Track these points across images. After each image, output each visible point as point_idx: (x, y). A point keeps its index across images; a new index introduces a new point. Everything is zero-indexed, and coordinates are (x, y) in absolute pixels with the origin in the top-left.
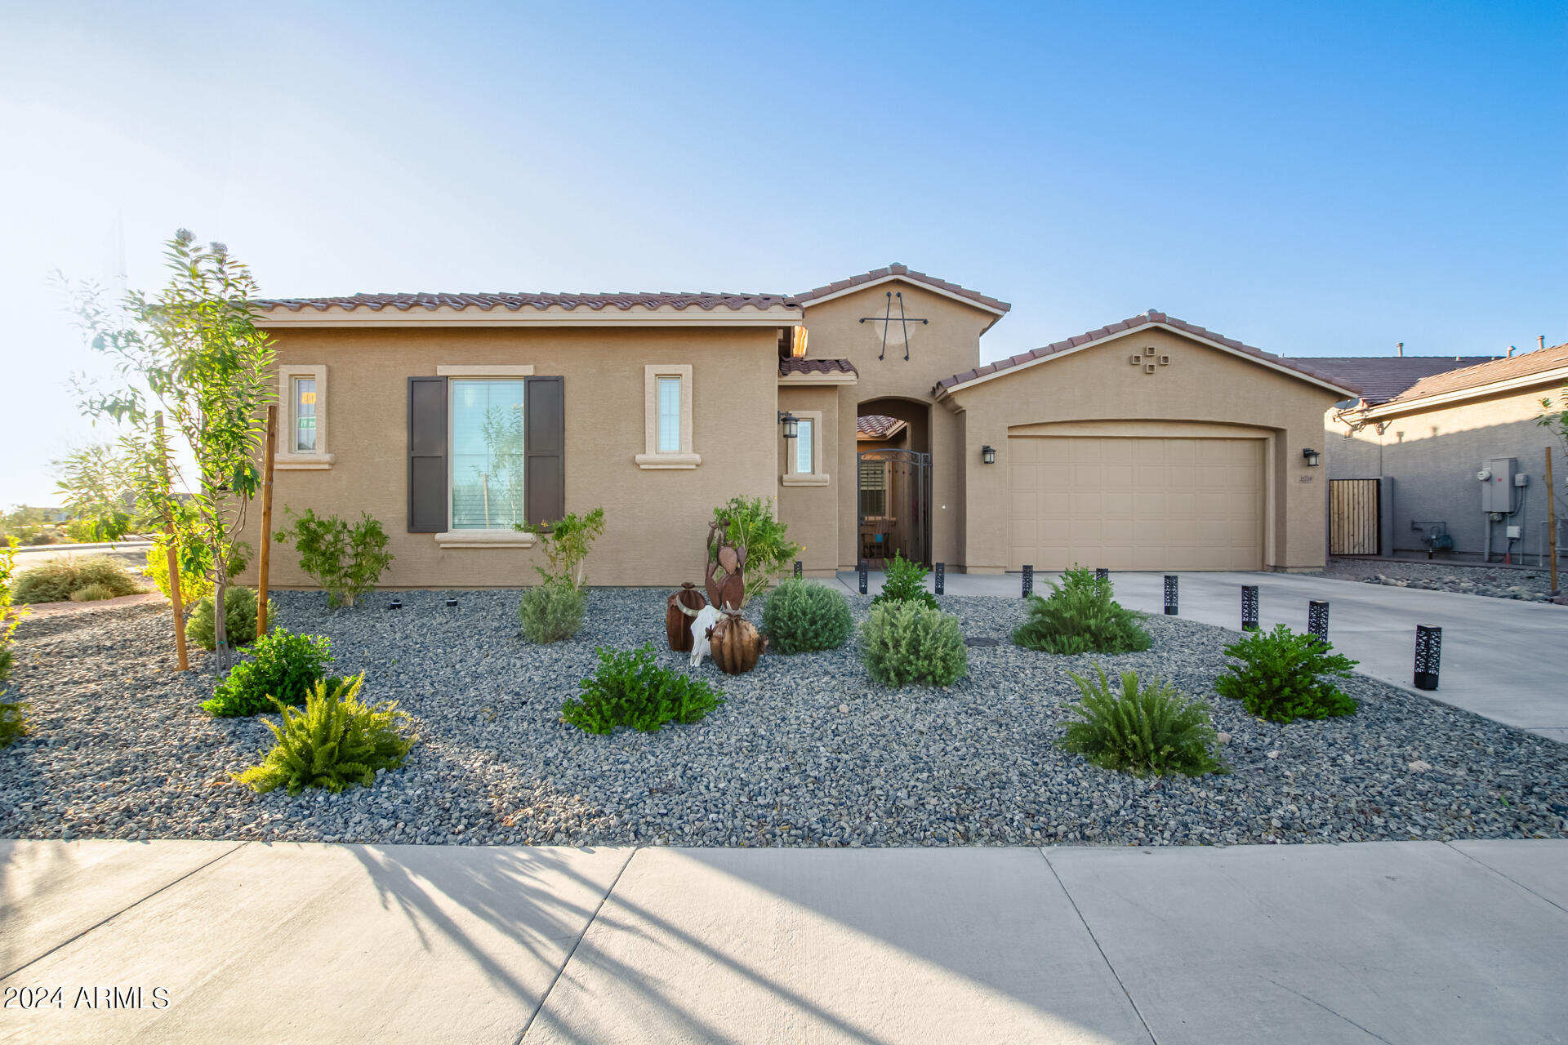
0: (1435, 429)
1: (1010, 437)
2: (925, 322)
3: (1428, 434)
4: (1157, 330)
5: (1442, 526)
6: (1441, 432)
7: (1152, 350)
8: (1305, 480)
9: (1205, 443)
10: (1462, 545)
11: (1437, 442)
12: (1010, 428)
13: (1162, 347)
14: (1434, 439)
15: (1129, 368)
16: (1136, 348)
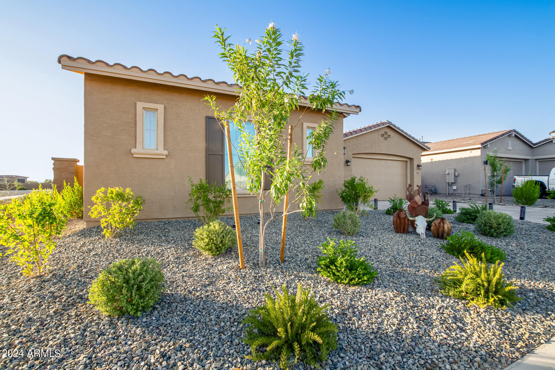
0: (432, 160)
1: (353, 157)
3: (430, 161)
4: (389, 127)
5: (434, 186)
6: (433, 161)
7: (387, 132)
8: (418, 173)
9: (395, 162)
10: (440, 191)
11: (432, 163)
12: (353, 154)
14: (431, 162)
15: (381, 138)
16: (383, 132)
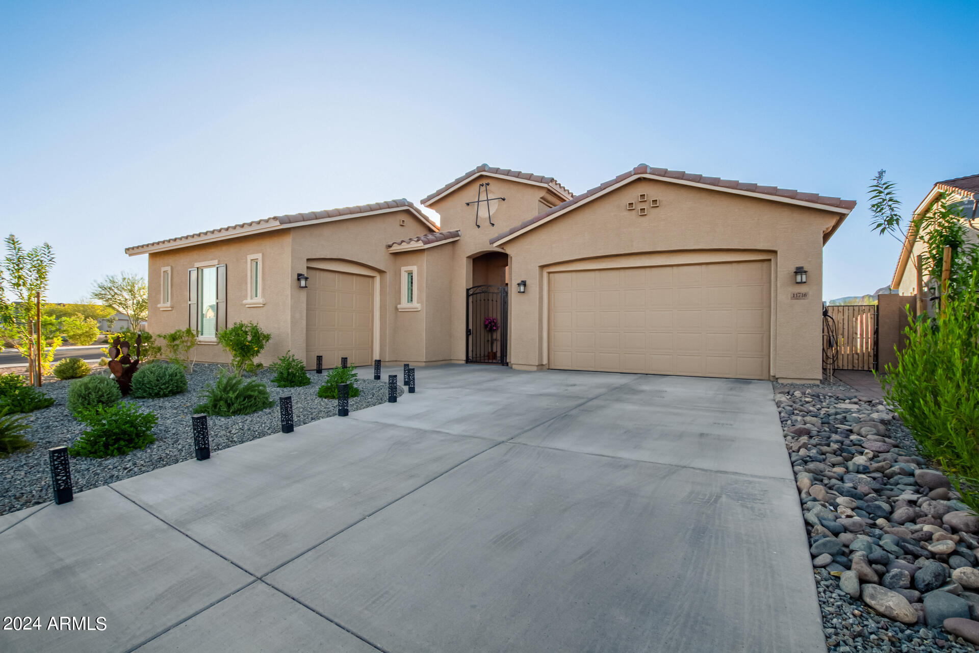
2: (504, 200)
4: (643, 179)
7: (642, 196)
8: (798, 297)
13: (652, 192)
